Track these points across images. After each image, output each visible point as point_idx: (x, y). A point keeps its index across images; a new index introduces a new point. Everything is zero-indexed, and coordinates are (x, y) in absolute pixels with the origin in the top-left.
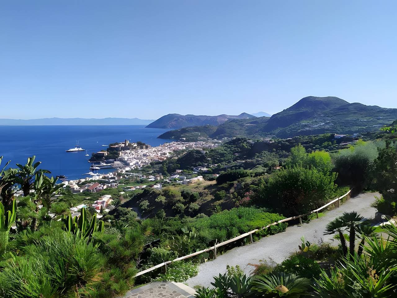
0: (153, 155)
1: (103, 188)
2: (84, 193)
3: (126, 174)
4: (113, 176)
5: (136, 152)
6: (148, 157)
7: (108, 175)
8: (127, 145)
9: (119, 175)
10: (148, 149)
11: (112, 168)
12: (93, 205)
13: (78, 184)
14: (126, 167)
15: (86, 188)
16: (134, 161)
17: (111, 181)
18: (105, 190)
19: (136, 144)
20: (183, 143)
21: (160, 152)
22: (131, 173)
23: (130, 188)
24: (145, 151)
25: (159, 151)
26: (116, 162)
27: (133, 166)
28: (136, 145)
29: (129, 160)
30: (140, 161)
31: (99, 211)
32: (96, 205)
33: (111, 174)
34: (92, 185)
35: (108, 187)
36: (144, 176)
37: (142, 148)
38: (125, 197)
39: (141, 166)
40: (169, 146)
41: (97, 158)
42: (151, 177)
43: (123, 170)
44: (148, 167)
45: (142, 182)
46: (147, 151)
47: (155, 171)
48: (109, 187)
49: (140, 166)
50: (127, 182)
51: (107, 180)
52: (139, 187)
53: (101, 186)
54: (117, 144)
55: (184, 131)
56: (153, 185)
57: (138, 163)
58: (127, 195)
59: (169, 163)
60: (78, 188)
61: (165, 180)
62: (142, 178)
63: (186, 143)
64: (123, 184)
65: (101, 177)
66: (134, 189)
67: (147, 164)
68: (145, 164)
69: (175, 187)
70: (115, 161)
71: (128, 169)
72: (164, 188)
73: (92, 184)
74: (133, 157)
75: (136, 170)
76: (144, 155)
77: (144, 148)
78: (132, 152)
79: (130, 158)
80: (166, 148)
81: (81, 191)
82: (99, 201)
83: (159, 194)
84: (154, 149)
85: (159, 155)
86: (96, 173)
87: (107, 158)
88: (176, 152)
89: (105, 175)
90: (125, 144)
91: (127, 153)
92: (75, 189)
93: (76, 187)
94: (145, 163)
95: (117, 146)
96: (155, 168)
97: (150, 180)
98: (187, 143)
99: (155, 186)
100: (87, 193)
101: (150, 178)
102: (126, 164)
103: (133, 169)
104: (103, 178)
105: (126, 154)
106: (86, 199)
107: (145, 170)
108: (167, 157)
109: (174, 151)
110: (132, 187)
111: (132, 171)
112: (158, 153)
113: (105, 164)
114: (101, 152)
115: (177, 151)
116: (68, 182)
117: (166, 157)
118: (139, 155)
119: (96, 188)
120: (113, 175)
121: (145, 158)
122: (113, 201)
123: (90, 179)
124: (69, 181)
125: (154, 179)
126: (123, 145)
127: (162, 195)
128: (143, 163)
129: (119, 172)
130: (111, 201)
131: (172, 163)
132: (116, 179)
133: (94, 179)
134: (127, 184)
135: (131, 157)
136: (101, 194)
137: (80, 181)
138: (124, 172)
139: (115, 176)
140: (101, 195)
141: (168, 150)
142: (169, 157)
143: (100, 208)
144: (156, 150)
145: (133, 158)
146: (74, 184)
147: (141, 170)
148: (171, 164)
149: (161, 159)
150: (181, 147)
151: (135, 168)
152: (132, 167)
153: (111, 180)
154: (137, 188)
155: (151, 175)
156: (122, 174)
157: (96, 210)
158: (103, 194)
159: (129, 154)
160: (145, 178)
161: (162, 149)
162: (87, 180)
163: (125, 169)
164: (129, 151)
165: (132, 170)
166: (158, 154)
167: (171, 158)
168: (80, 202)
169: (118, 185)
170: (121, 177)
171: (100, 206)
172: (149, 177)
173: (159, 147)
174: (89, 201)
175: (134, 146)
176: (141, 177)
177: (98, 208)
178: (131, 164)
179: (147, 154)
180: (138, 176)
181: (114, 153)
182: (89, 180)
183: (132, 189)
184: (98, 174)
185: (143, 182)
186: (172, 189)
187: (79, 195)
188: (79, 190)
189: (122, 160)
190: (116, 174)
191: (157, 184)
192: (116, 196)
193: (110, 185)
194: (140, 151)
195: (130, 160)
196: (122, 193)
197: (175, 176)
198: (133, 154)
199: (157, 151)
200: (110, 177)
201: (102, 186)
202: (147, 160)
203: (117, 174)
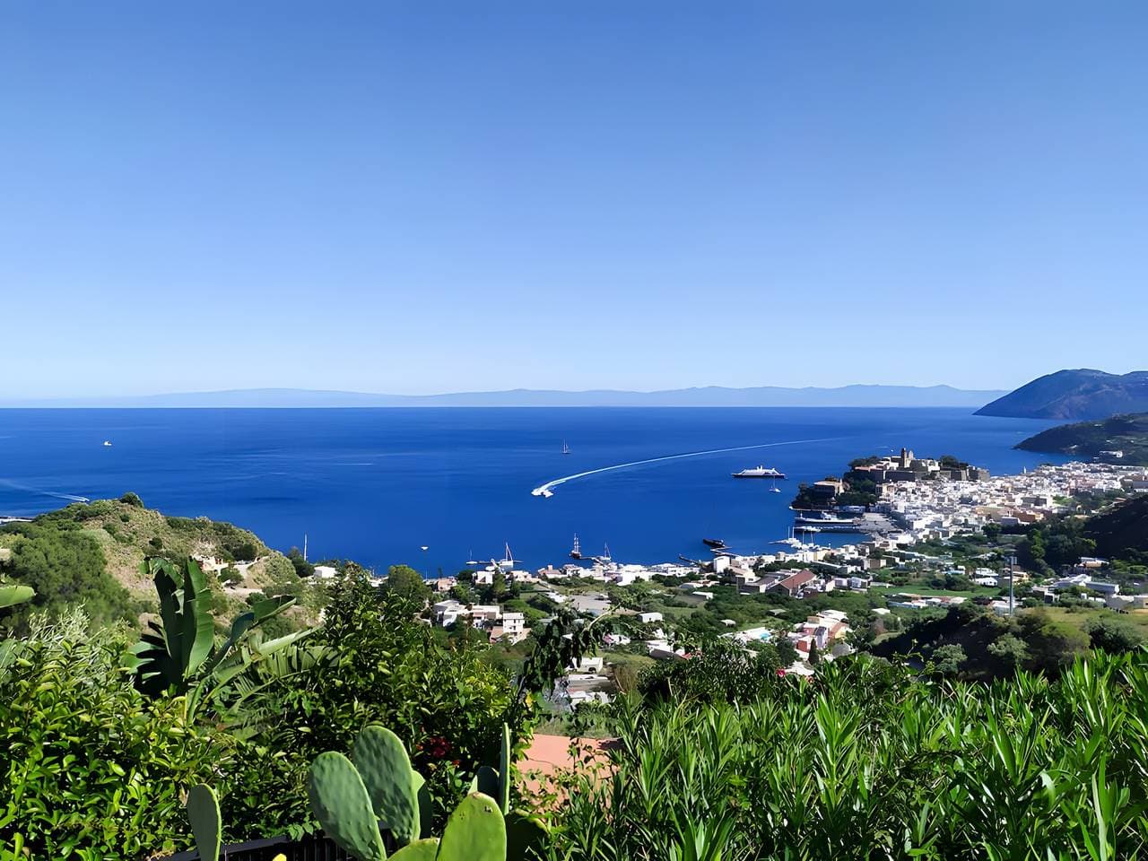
0: (993, 504)
1: (823, 588)
2: (770, 596)
3: (897, 555)
4: (856, 556)
5: (935, 489)
6: (977, 508)
7: (843, 551)
8: (907, 465)
9: (876, 555)
10: (979, 481)
11: (857, 531)
12: (790, 634)
13: (755, 568)
14: (900, 532)
15: (777, 582)
16: (930, 517)
17: (849, 571)
18: (830, 594)
19: (937, 463)
20: (1113, 467)
21: (1021, 495)
22: (916, 554)
23: (909, 599)
24: (967, 488)
25: (1020, 490)
26: (868, 516)
27: (922, 530)
28: (937, 468)
29: (912, 511)
30: (947, 518)
31: (805, 656)
32: (799, 635)
33: (852, 548)
34: (793, 574)
35: (839, 586)
36: (959, 567)
37: (956, 477)
38: (891, 625)
39: (951, 535)
40: (1057, 477)
41: (814, 500)
42: (984, 573)
43: (890, 542)
44: (976, 540)
45: (951, 584)
46: (974, 488)
47: (999, 555)
48: (844, 588)
49: (946, 534)
50: (901, 578)
51: (839, 567)
52: (938, 601)
53: (819, 583)
54: (875, 460)
55: (1119, 427)
56: (991, 600)
57: (941, 523)
58: (899, 619)
59: (1055, 531)
60: (755, 579)
61: (1035, 588)
62: (953, 571)
63: (1124, 467)
64: (888, 585)
65: (821, 554)
66: (922, 604)
67: (974, 530)
68: (964, 530)
69: (1068, 612)
70: (868, 511)
71: (905, 538)
72: (1028, 611)
73: (795, 572)
74: (925, 503)
75: (933, 546)
76: (965, 501)
77: (964, 477)
78: (924, 488)
79: (914, 506)
80: (1046, 482)
81: (763, 589)
82: (807, 625)
83: (1005, 630)
84: (999, 483)
85: (1019, 502)
86: (806, 542)
87: (844, 500)
88: (1085, 497)
89: (832, 551)
90: (901, 462)
91: (905, 490)
92: (747, 581)
93: (749, 576)
94: (966, 524)
95: (874, 467)
96: (999, 545)
97: (981, 581)
98: (1130, 470)
99: (997, 604)
100: (777, 596)
101: (981, 576)
102: (902, 524)
103: (924, 541)
104: (825, 558)
105: (903, 493)
106: (772, 614)
107: (963, 547)
108: (1048, 514)
109: (1075, 492)
110: (915, 595)
111: (919, 546)
112: (1014, 497)
113: (835, 520)
114: (825, 483)
115: (1086, 494)
116: (728, 558)
117: (1043, 512)
118: (946, 499)
119: (802, 587)
120: (857, 553)
121: (966, 510)
122: (851, 631)
123: (790, 557)
124: (732, 557)
125: (994, 581)
126: (895, 465)
127: (1016, 635)
128: (960, 525)
129: (877, 546)
130: (845, 629)
131: (1062, 530)
132: (867, 565)
133: (799, 559)
134: (900, 584)
135: (919, 503)
136: (818, 604)
137: (760, 561)
138: (892, 547)
139: (861, 557)
140: (815, 608)
141: (1054, 489)
142: (1055, 511)
143: (809, 647)
144: (1008, 485)
145: (923, 506)
146: (745, 566)
147: (951, 548)
148: (1060, 537)
149: (1024, 517)
150: (1106, 481)
151: (931, 537)
152: (920, 536)
153: (851, 569)
154: (934, 603)
155: (986, 566)
156: (886, 554)
157: (798, 651)
158: (824, 607)
159: (914, 492)
160: (964, 573)
161: (1030, 486)
162: (782, 559)
163: (897, 539)
164: (914, 484)
165: (919, 543)
166: (1014, 500)
167: (1061, 516)
168: (755, 618)
169: (871, 584)
170: (883, 563)
171: (808, 639)
172: (978, 572)
173: (1019, 478)
174: (780, 621)
175: (931, 469)
176: (947, 569)
177: (801, 645)
178: (917, 525)
179: (975, 498)
180: (940, 566)
181: (864, 488)
182: (787, 559)
183: (916, 603)
184: (812, 545)
185: (954, 584)
186: (1056, 616)
187: (756, 599)
188: (756, 584)
189: (887, 511)
190: (868, 551)
191: (1004, 598)
192: (860, 616)
193: (845, 582)
194: (949, 486)
195: (915, 513)
196: (882, 611)
197: (1076, 579)
198: (924, 495)
199: (1010, 490)
200: (847, 557)
201: (823, 581)
202: (973, 518)
203: (870, 553)
